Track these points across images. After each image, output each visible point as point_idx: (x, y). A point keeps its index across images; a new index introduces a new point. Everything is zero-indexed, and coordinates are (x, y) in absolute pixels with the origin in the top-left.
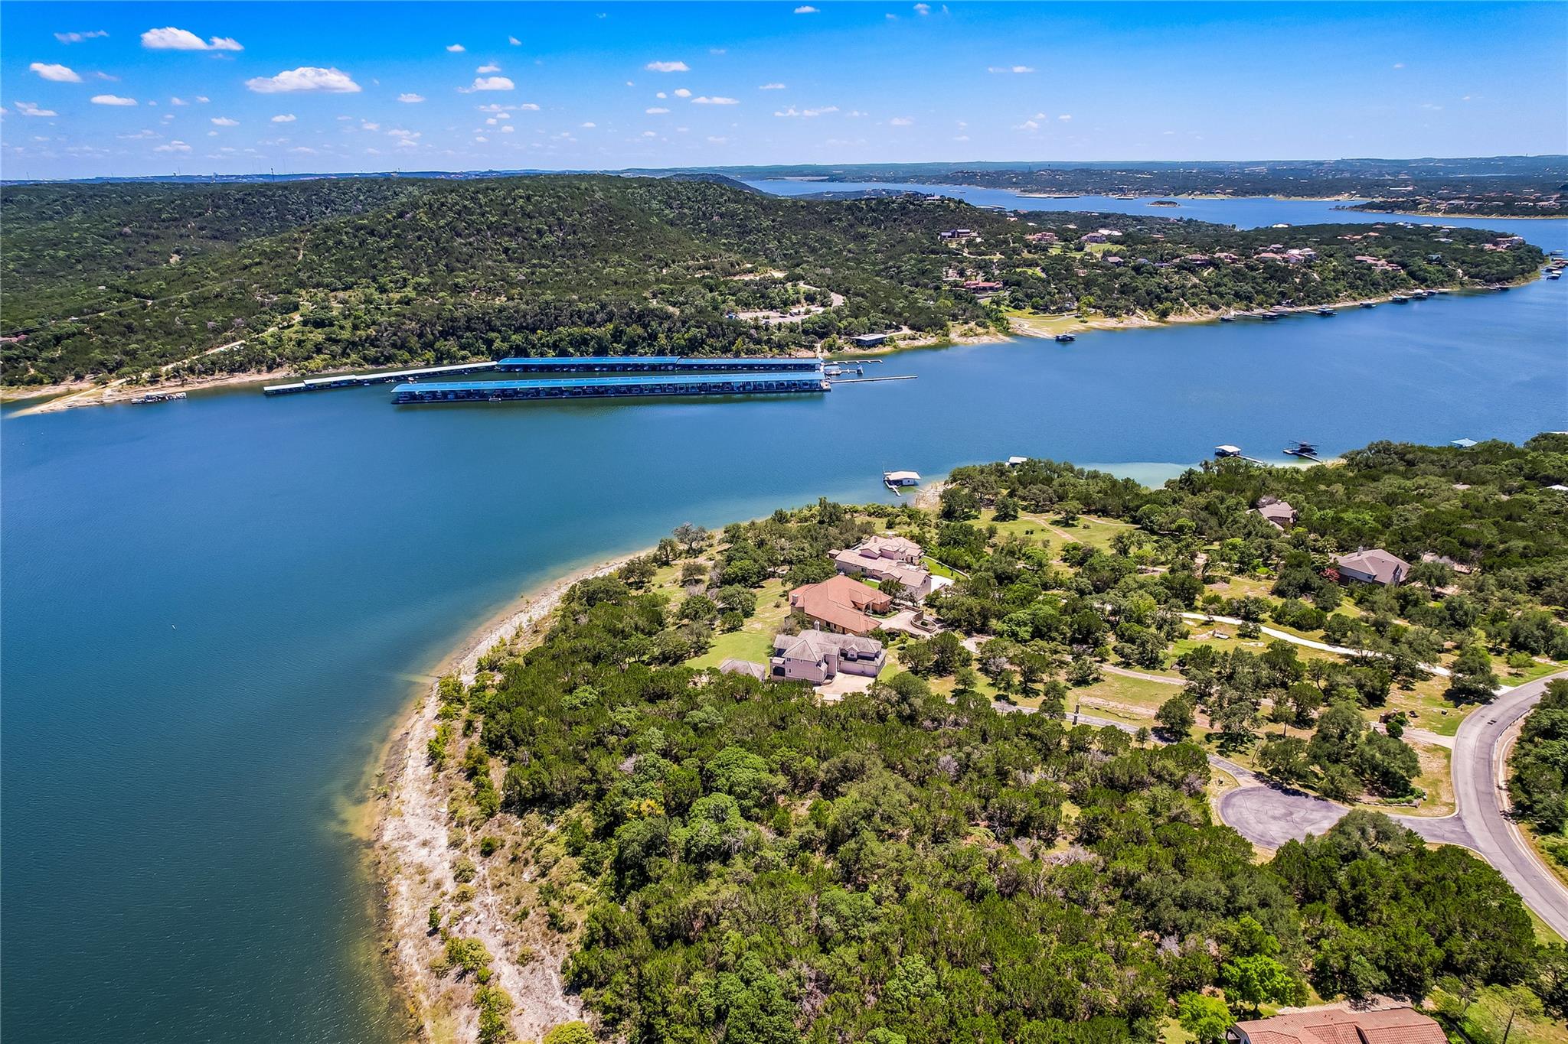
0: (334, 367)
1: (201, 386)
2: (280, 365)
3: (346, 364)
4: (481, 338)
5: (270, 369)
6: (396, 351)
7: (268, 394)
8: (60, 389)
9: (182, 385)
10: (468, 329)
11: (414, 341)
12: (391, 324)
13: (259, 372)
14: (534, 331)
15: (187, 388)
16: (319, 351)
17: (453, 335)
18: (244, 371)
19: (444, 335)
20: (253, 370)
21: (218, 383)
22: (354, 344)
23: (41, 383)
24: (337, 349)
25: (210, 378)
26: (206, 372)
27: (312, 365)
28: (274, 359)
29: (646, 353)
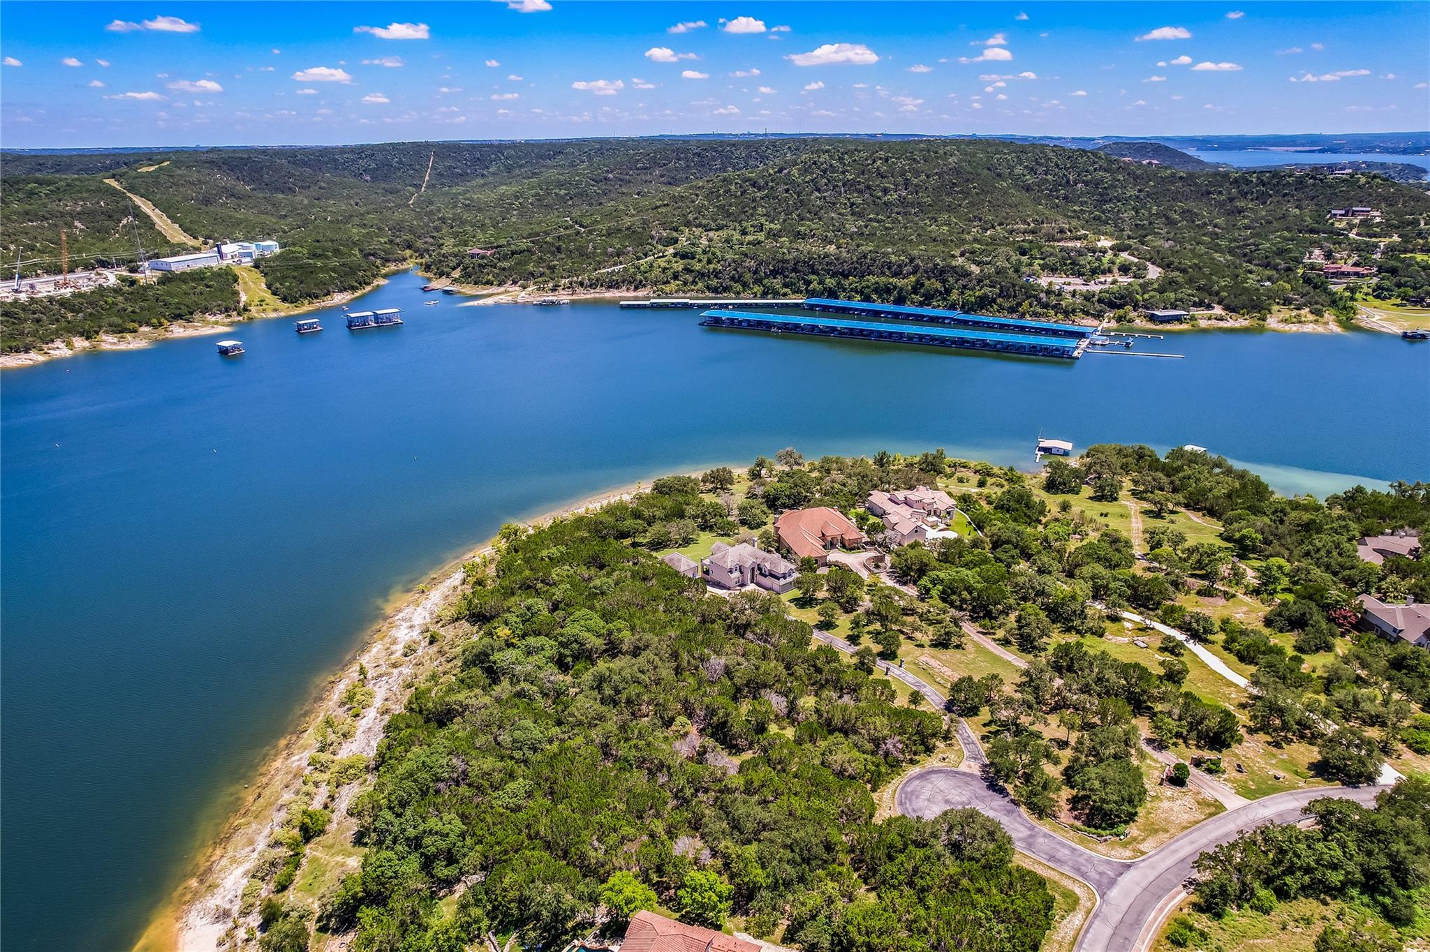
0: (684, 292)
1: (585, 297)
2: (644, 286)
3: (693, 290)
4: (803, 279)
5: (636, 288)
6: (732, 283)
7: (623, 307)
8: (502, 289)
9: (572, 294)
10: (795, 270)
11: (748, 277)
12: (734, 261)
13: (628, 290)
14: (846, 277)
15: (575, 297)
16: (676, 277)
17: (780, 274)
18: (618, 288)
19: (774, 273)
20: (624, 288)
21: (597, 295)
22: (703, 275)
23: (492, 284)
24: (689, 278)
25: (592, 291)
26: (590, 286)
27: (667, 289)
28: (641, 281)
29: (939, 306)
